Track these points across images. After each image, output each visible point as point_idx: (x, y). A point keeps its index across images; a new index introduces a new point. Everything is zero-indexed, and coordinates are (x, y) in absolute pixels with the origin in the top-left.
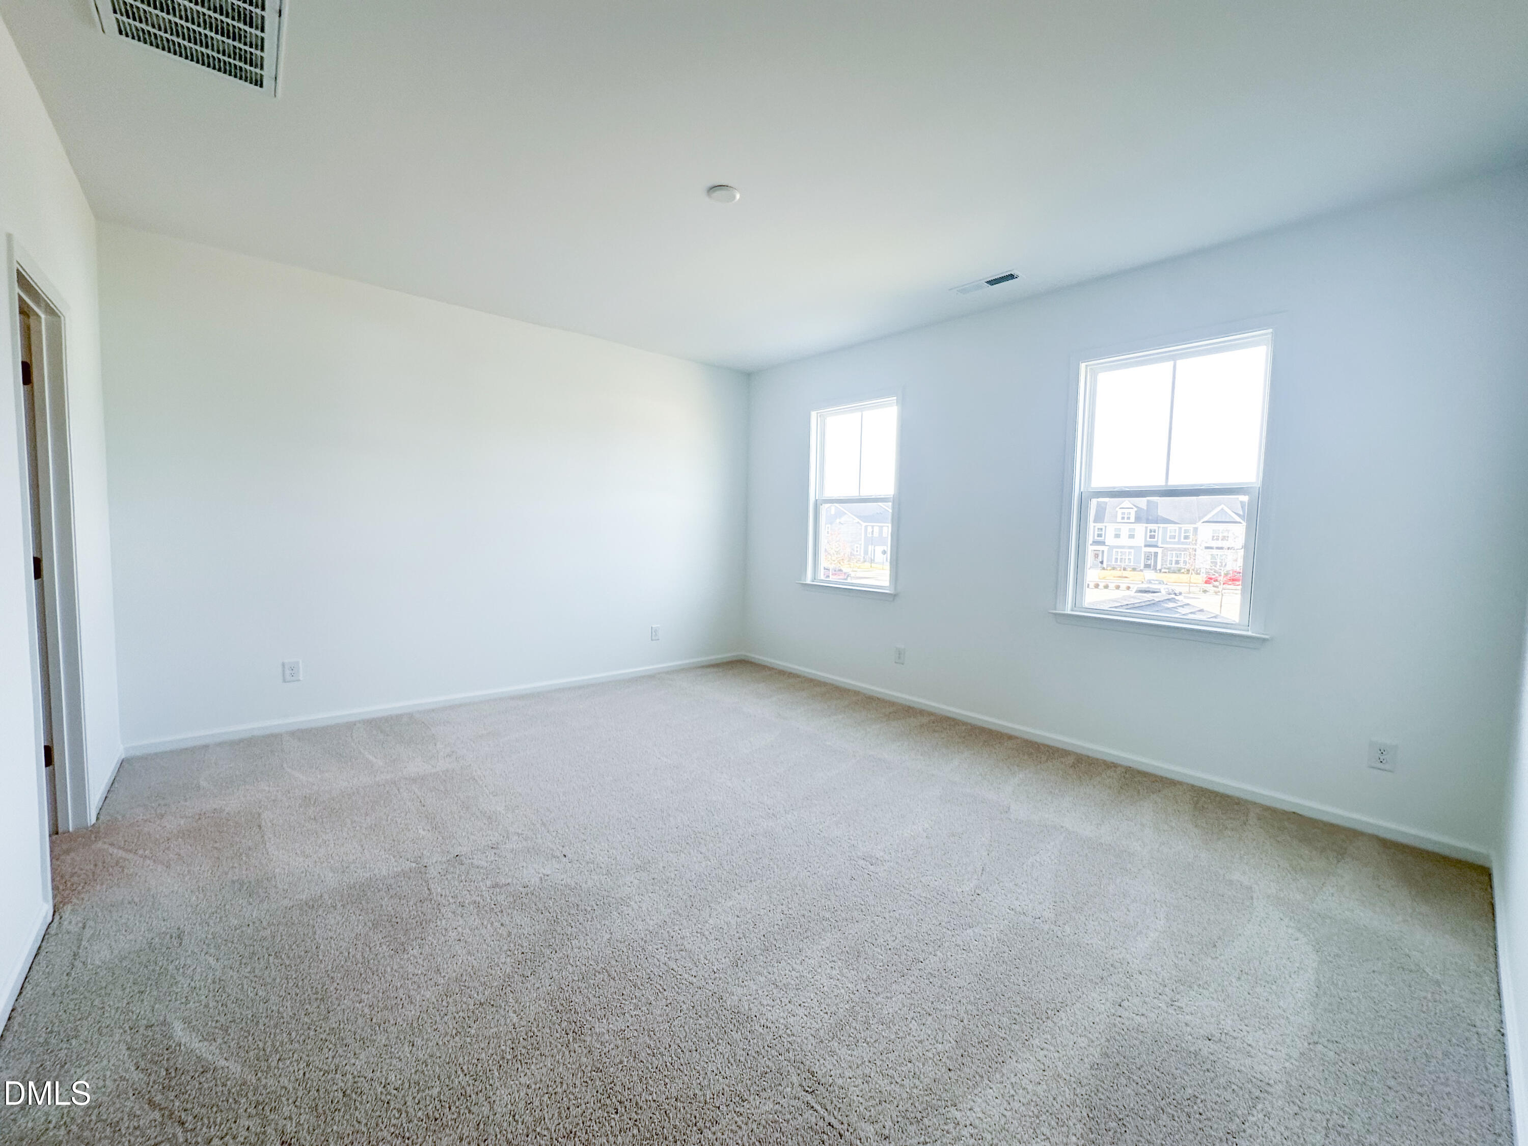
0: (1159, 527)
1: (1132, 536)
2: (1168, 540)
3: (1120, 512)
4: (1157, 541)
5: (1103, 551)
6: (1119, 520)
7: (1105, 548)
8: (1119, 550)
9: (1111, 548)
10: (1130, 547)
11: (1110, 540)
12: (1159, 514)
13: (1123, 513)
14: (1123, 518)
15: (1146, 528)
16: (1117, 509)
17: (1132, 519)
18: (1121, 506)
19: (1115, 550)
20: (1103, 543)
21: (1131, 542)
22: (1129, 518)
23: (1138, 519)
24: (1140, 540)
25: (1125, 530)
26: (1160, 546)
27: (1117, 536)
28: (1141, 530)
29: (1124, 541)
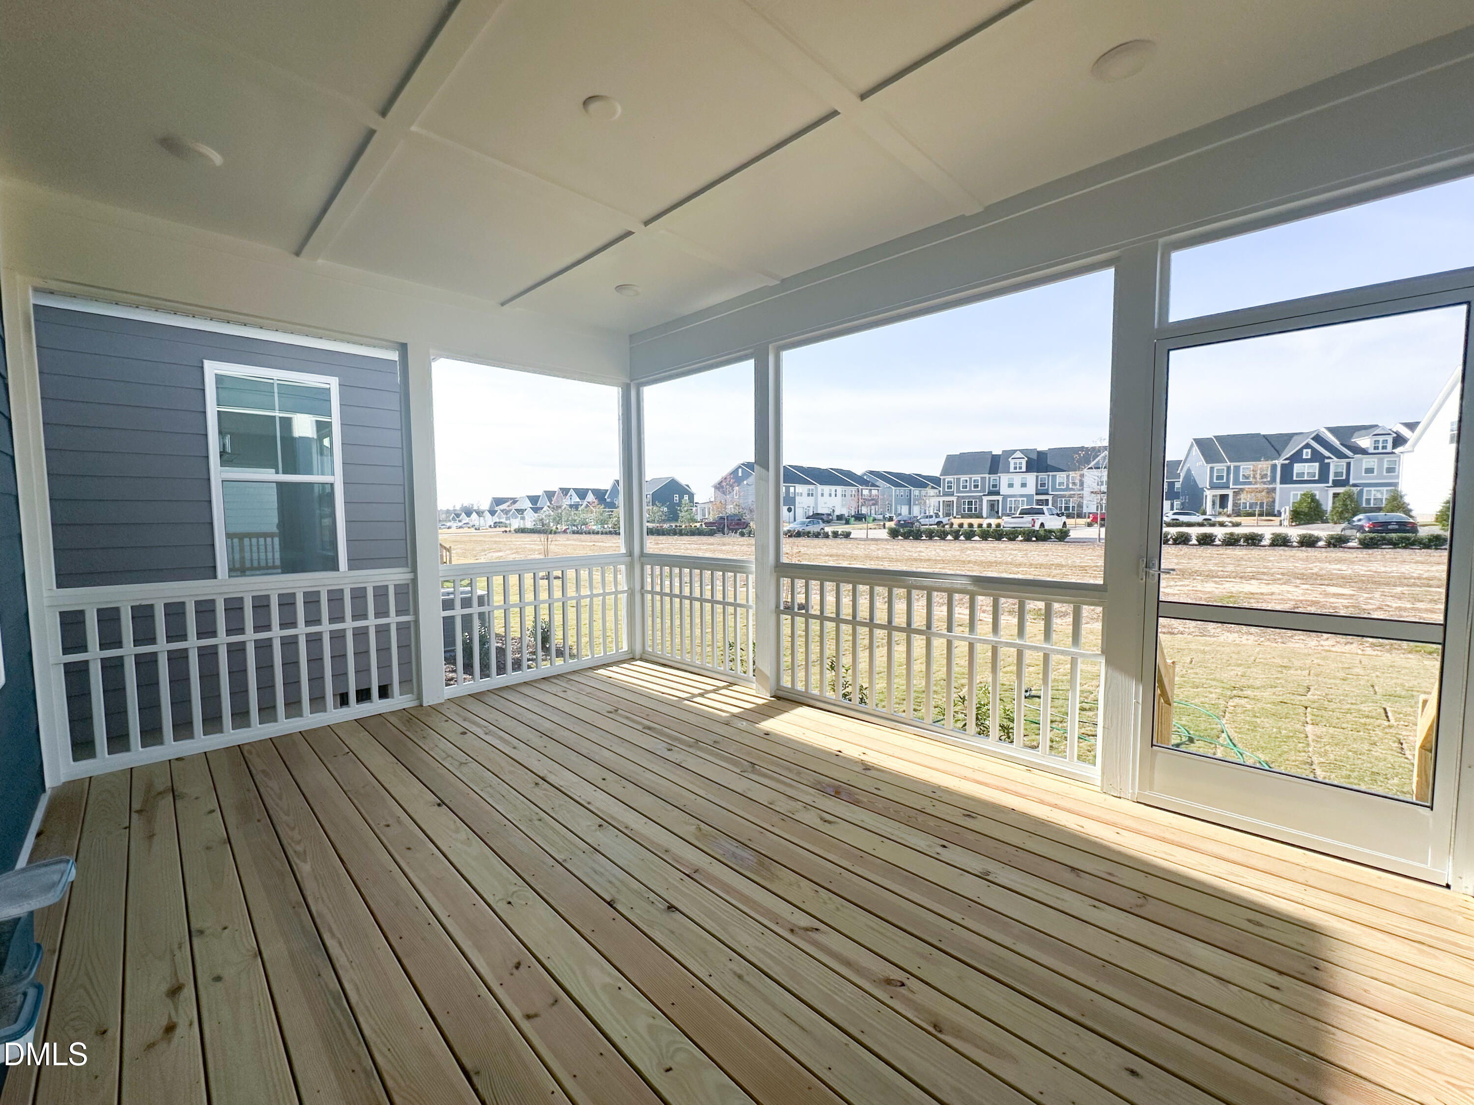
0: (1048, 476)
1: (1024, 485)
2: (1057, 487)
3: (1012, 462)
4: (1048, 489)
5: (998, 501)
6: (1012, 470)
7: (1000, 498)
8: (1013, 499)
9: (1005, 497)
10: (1022, 496)
11: (1004, 490)
12: (1049, 463)
13: (1015, 464)
14: (1015, 468)
15: (1037, 477)
16: (1010, 459)
17: (1024, 469)
18: (1013, 457)
19: (1009, 499)
20: (998, 493)
21: (1024, 491)
22: (1020, 468)
23: (1029, 469)
24: (1031, 489)
25: (1017, 479)
26: (1051, 493)
27: (1011, 485)
28: (1031, 478)
29: (1017, 490)
